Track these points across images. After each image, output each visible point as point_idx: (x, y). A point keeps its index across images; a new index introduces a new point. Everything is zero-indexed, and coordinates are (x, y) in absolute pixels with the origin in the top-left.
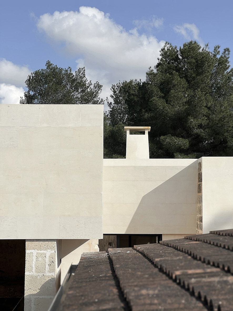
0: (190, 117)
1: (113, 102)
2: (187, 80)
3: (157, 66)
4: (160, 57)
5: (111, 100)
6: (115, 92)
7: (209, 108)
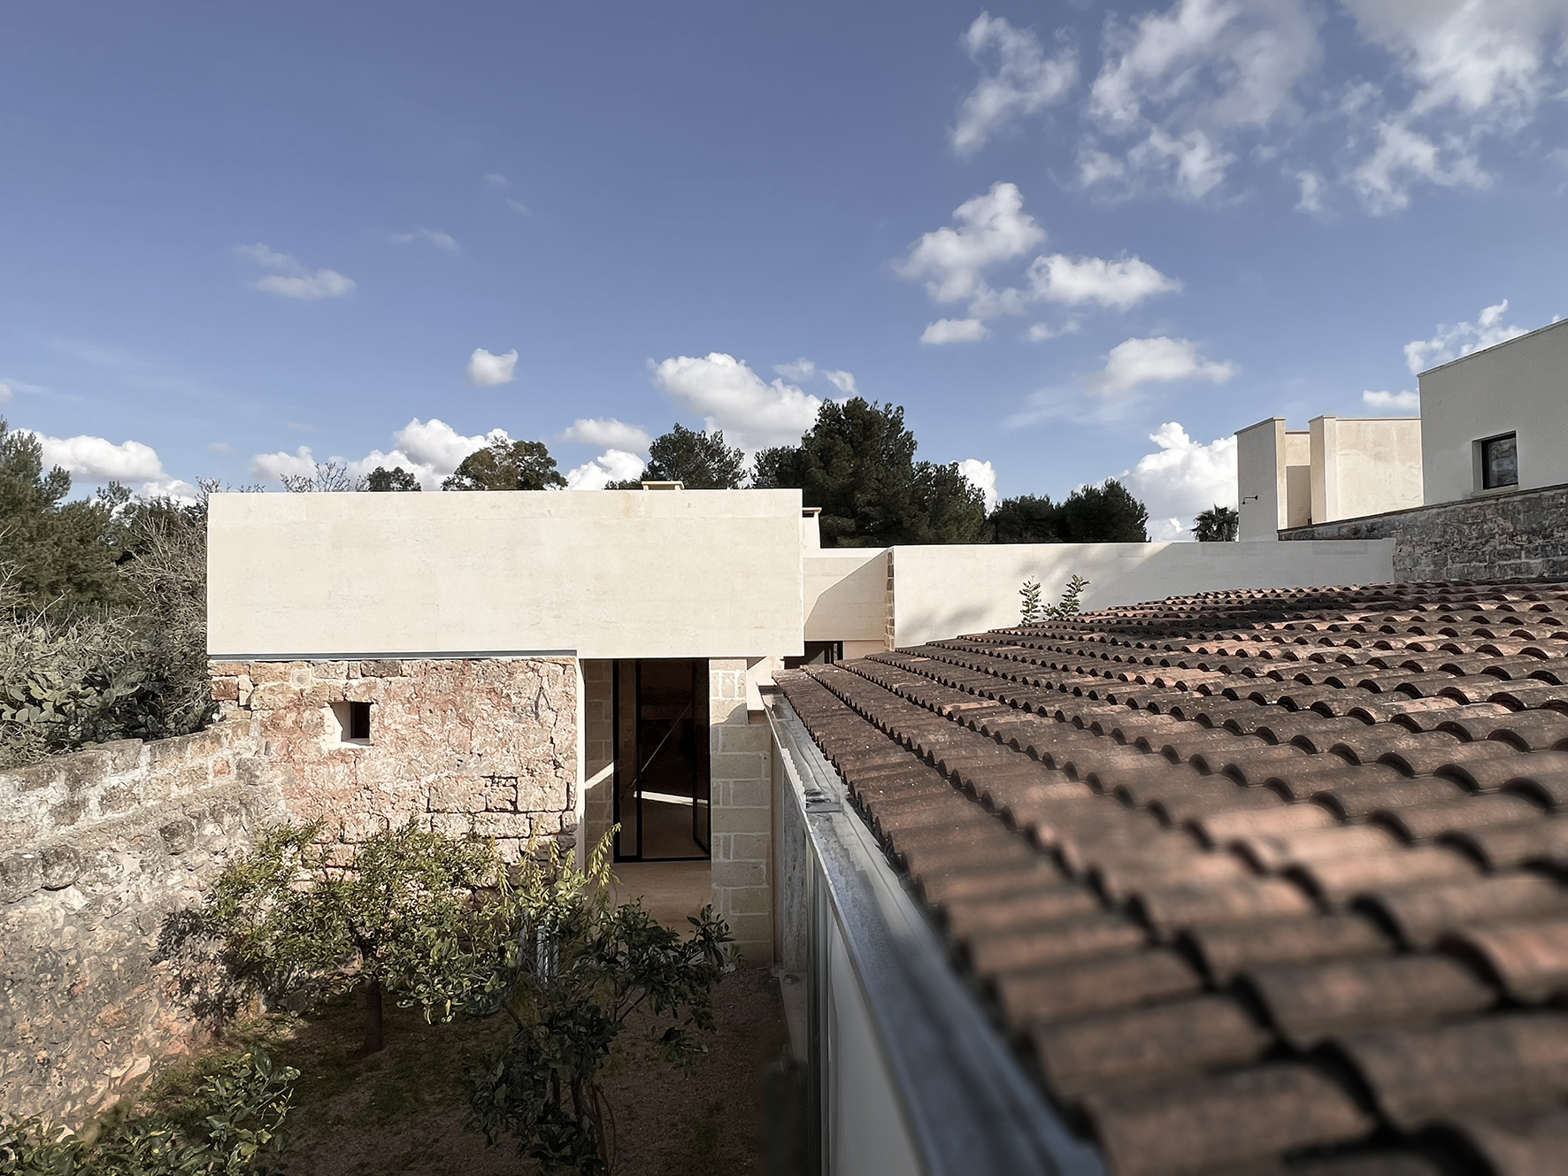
0: (856, 492)
1: (757, 474)
2: (853, 447)
3: (815, 428)
4: (819, 418)
5: (755, 472)
6: (759, 461)
7: (879, 481)
